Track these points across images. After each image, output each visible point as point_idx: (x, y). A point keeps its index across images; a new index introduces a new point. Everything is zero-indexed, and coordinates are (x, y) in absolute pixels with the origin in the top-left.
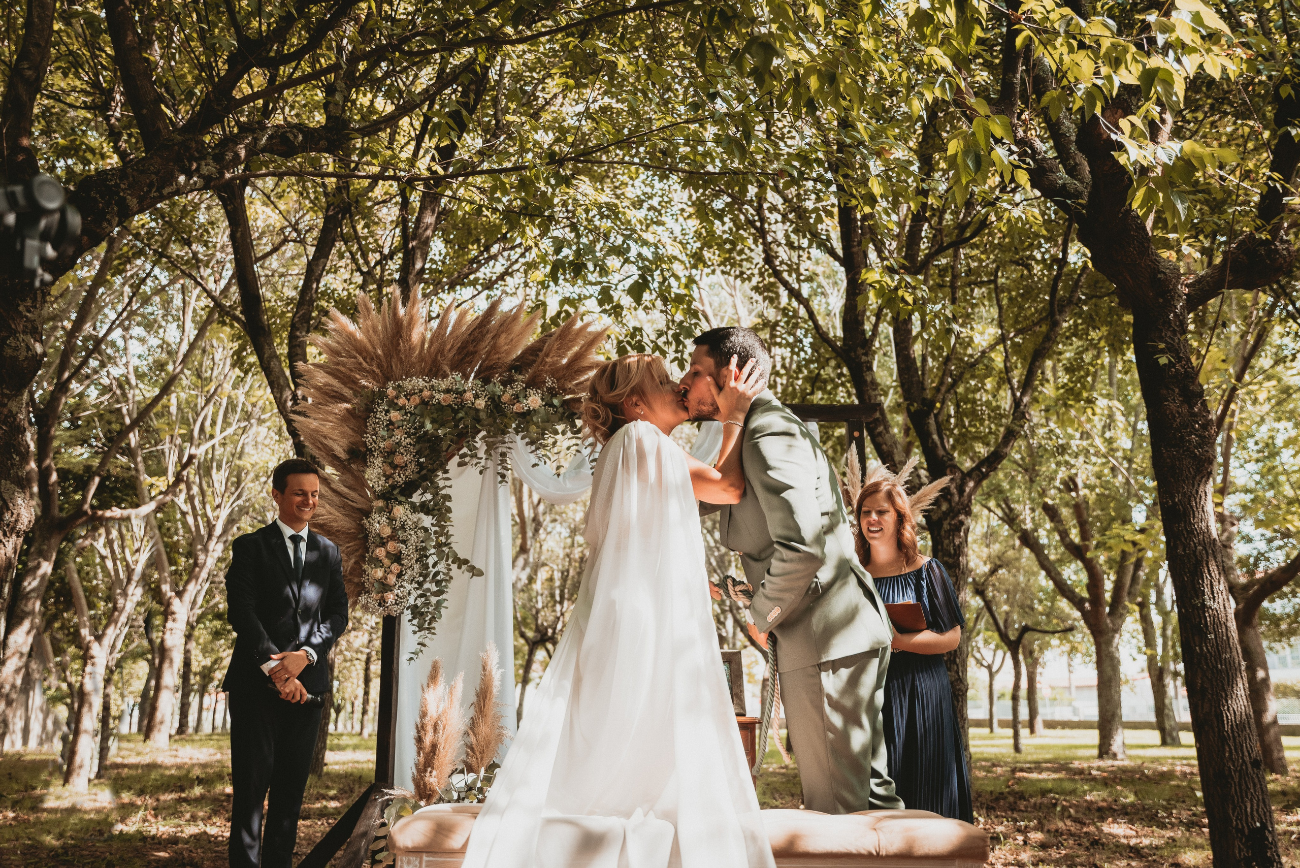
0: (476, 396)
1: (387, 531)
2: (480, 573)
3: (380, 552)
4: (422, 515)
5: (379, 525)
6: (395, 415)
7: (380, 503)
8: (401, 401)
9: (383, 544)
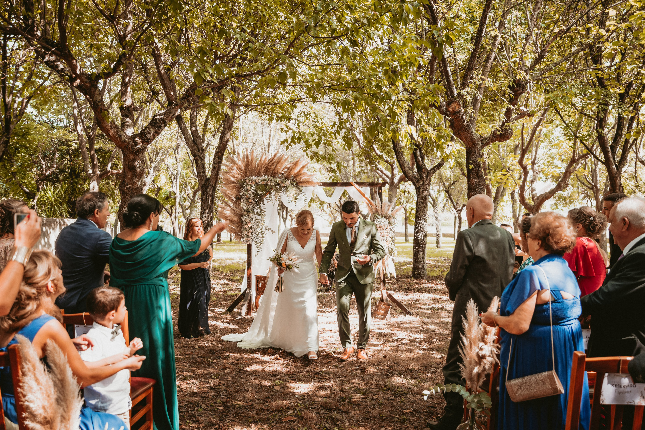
0: (271, 182)
1: (248, 221)
2: (274, 232)
3: (246, 227)
4: (257, 216)
5: (245, 219)
6: (248, 187)
7: (245, 213)
8: (250, 183)
9: (247, 224)
